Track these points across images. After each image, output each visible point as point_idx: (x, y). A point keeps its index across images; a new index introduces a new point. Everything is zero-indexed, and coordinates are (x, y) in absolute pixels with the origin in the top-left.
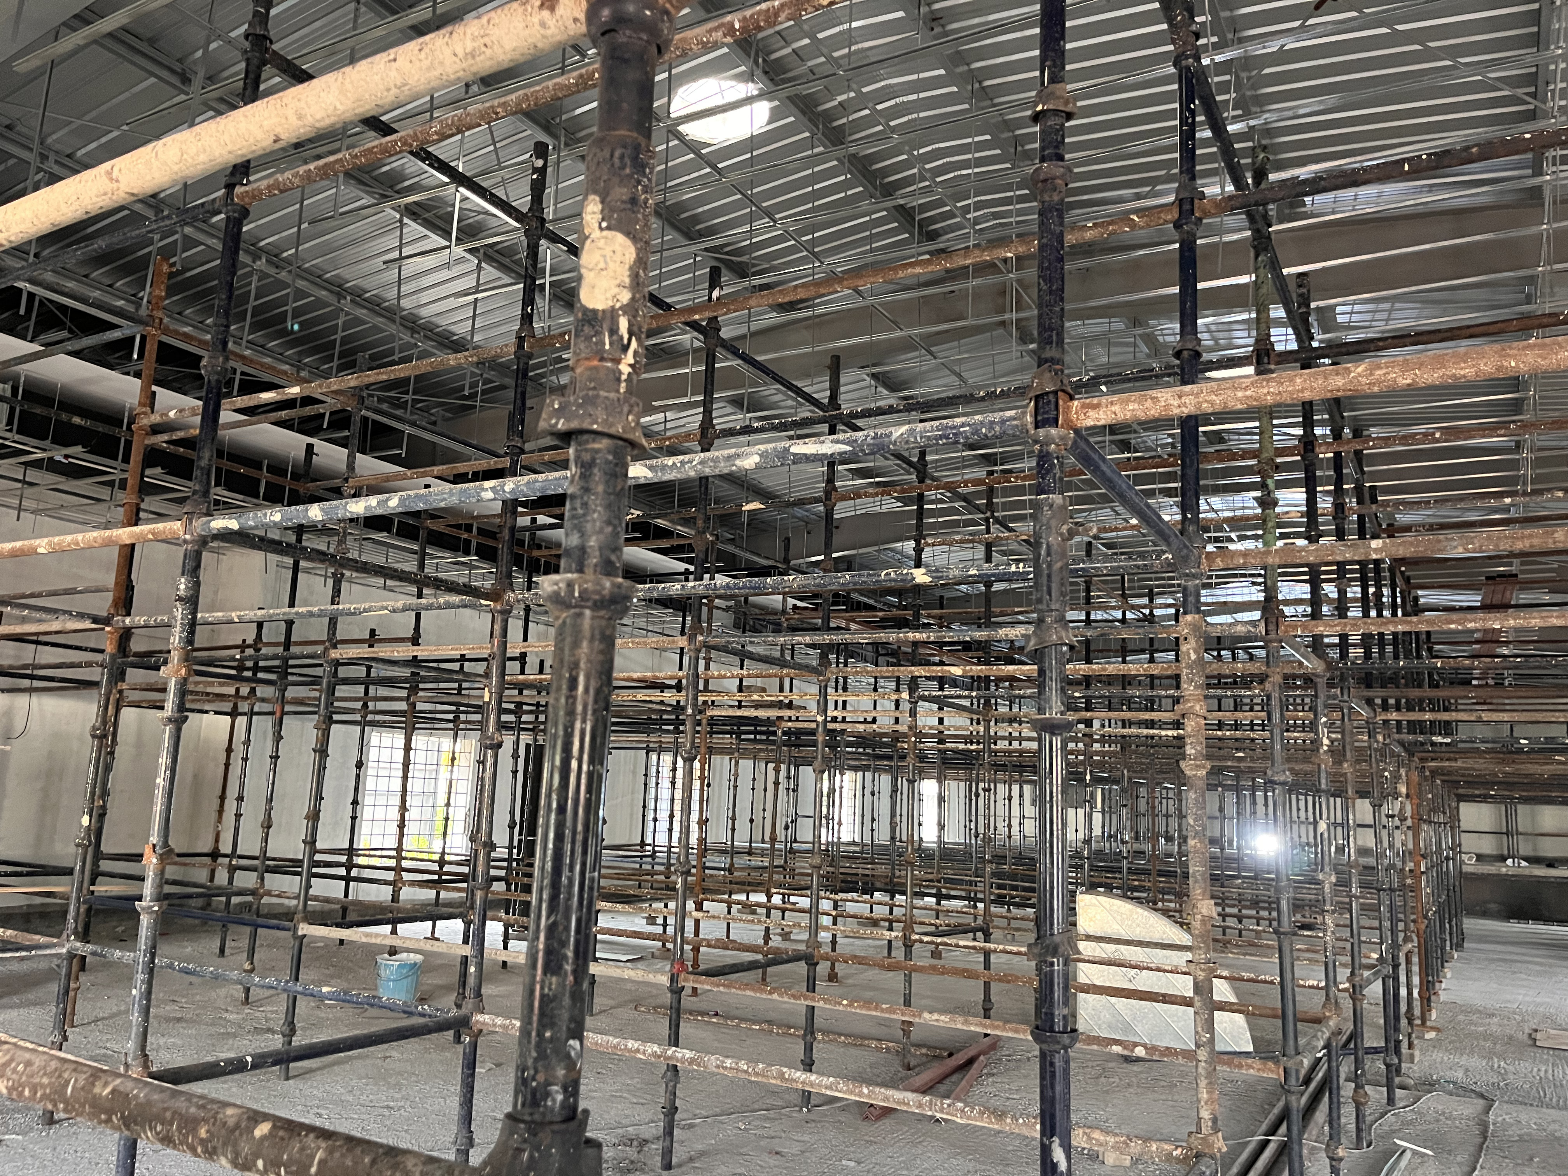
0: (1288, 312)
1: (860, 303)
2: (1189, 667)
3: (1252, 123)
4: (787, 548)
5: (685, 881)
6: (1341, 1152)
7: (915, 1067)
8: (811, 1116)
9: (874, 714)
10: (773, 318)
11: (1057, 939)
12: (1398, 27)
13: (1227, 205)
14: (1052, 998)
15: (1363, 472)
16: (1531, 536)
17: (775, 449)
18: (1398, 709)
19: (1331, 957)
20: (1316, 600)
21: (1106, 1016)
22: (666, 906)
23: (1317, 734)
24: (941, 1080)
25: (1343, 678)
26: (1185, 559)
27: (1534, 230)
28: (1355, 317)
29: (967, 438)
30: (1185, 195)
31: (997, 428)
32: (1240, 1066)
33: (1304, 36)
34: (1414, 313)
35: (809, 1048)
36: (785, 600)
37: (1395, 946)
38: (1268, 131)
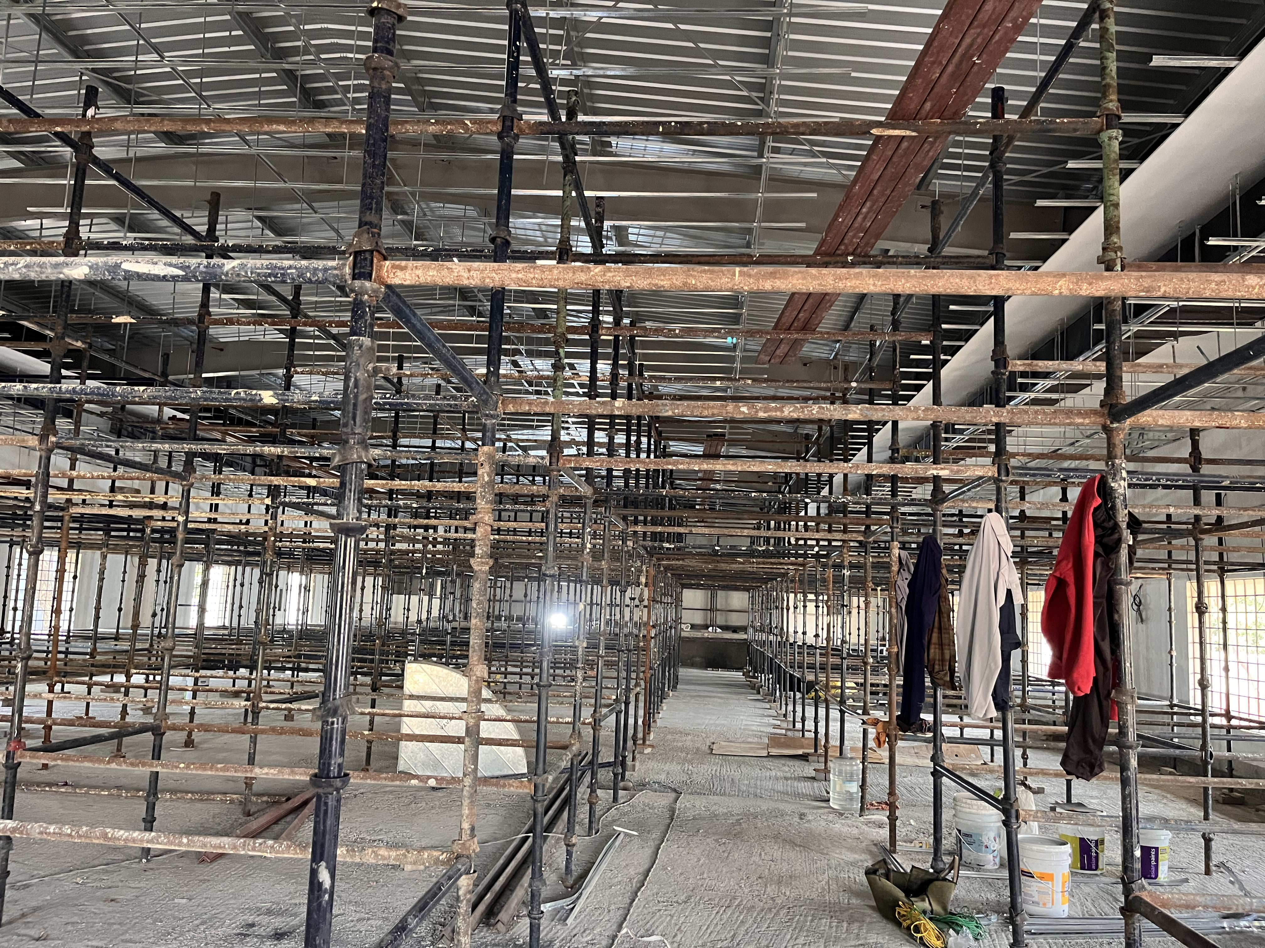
0: (588, 224)
1: (244, 150)
2: (483, 486)
3: (575, 72)
4: (166, 362)
5: (26, 666)
6: (574, 840)
7: (255, 813)
8: (150, 865)
9: (248, 516)
10: (160, 148)
11: (338, 702)
12: (680, 26)
13: (540, 130)
14: (330, 751)
15: (634, 353)
16: (713, 407)
17: (106, 263)
18: (645, 523)
19: (578, 701)
20: (590, 443)
21: (421, 756)
22: (7, 689)
23: (583, 539)
24: (276, 822)
25: (606, 501)
26: (486, 402)
27: (752, 196)
28: (641, 238)
29: (293, 279)
30: (507, 113)
31: (320, 275)
32: (504, 786)
33: (613, 14)
34: (678, 242)
35: (151, 808)
36: (161, 411)
37: (628, 690)
38: (587, 82)
